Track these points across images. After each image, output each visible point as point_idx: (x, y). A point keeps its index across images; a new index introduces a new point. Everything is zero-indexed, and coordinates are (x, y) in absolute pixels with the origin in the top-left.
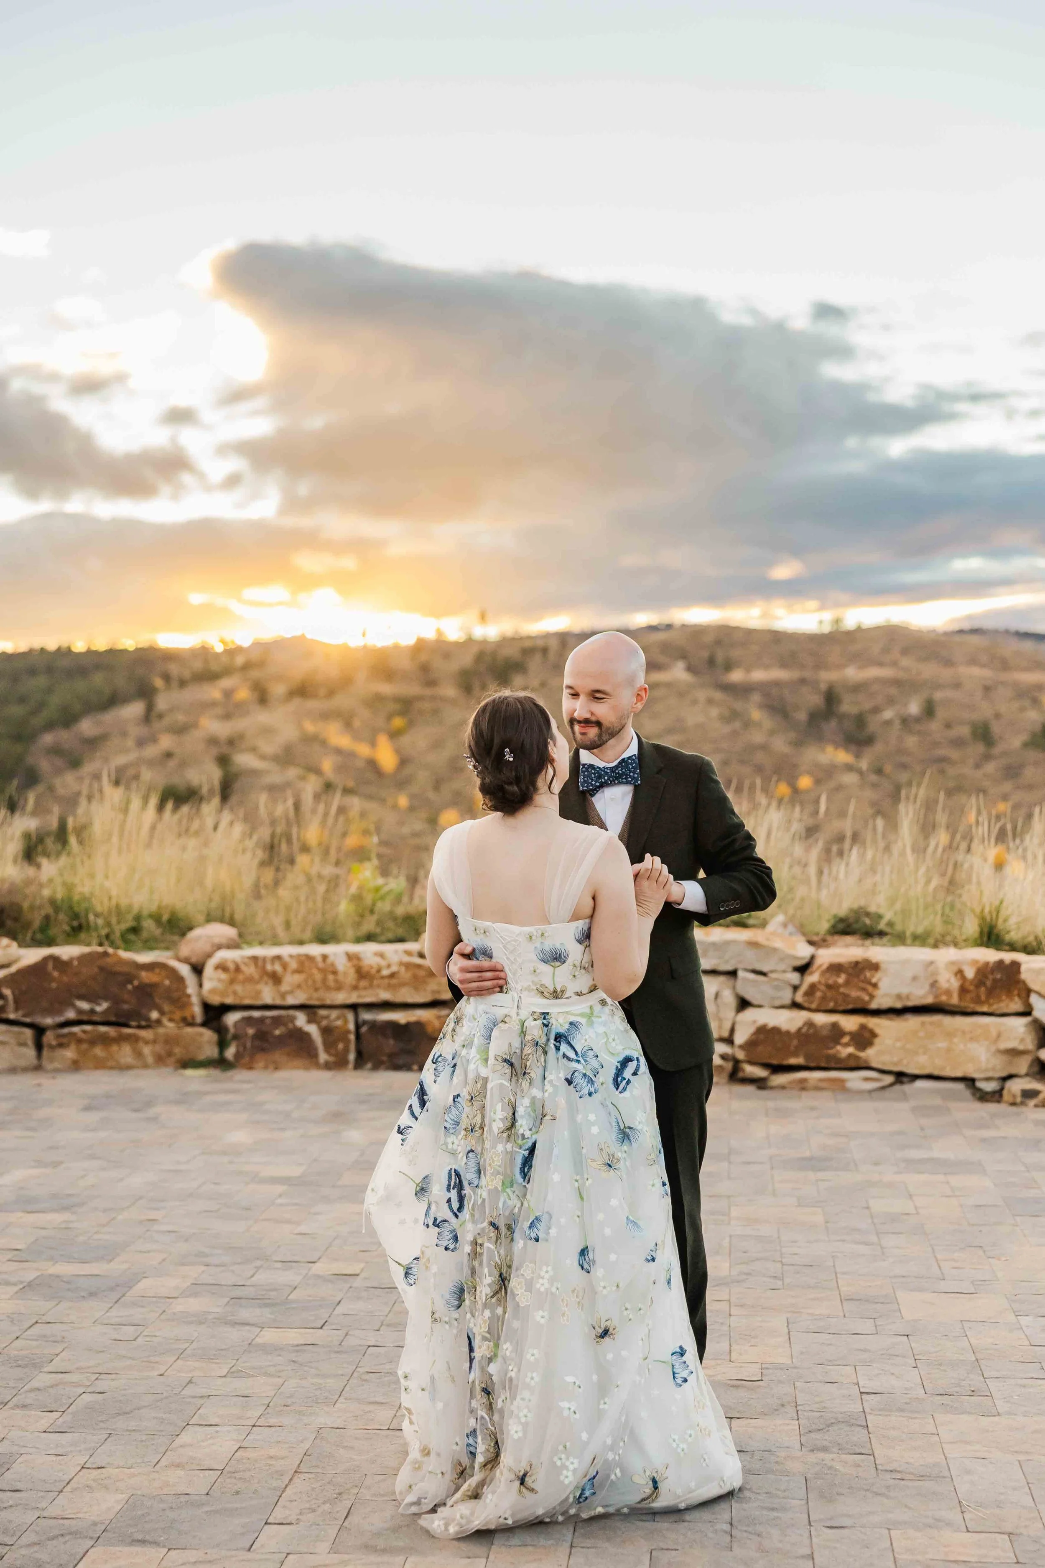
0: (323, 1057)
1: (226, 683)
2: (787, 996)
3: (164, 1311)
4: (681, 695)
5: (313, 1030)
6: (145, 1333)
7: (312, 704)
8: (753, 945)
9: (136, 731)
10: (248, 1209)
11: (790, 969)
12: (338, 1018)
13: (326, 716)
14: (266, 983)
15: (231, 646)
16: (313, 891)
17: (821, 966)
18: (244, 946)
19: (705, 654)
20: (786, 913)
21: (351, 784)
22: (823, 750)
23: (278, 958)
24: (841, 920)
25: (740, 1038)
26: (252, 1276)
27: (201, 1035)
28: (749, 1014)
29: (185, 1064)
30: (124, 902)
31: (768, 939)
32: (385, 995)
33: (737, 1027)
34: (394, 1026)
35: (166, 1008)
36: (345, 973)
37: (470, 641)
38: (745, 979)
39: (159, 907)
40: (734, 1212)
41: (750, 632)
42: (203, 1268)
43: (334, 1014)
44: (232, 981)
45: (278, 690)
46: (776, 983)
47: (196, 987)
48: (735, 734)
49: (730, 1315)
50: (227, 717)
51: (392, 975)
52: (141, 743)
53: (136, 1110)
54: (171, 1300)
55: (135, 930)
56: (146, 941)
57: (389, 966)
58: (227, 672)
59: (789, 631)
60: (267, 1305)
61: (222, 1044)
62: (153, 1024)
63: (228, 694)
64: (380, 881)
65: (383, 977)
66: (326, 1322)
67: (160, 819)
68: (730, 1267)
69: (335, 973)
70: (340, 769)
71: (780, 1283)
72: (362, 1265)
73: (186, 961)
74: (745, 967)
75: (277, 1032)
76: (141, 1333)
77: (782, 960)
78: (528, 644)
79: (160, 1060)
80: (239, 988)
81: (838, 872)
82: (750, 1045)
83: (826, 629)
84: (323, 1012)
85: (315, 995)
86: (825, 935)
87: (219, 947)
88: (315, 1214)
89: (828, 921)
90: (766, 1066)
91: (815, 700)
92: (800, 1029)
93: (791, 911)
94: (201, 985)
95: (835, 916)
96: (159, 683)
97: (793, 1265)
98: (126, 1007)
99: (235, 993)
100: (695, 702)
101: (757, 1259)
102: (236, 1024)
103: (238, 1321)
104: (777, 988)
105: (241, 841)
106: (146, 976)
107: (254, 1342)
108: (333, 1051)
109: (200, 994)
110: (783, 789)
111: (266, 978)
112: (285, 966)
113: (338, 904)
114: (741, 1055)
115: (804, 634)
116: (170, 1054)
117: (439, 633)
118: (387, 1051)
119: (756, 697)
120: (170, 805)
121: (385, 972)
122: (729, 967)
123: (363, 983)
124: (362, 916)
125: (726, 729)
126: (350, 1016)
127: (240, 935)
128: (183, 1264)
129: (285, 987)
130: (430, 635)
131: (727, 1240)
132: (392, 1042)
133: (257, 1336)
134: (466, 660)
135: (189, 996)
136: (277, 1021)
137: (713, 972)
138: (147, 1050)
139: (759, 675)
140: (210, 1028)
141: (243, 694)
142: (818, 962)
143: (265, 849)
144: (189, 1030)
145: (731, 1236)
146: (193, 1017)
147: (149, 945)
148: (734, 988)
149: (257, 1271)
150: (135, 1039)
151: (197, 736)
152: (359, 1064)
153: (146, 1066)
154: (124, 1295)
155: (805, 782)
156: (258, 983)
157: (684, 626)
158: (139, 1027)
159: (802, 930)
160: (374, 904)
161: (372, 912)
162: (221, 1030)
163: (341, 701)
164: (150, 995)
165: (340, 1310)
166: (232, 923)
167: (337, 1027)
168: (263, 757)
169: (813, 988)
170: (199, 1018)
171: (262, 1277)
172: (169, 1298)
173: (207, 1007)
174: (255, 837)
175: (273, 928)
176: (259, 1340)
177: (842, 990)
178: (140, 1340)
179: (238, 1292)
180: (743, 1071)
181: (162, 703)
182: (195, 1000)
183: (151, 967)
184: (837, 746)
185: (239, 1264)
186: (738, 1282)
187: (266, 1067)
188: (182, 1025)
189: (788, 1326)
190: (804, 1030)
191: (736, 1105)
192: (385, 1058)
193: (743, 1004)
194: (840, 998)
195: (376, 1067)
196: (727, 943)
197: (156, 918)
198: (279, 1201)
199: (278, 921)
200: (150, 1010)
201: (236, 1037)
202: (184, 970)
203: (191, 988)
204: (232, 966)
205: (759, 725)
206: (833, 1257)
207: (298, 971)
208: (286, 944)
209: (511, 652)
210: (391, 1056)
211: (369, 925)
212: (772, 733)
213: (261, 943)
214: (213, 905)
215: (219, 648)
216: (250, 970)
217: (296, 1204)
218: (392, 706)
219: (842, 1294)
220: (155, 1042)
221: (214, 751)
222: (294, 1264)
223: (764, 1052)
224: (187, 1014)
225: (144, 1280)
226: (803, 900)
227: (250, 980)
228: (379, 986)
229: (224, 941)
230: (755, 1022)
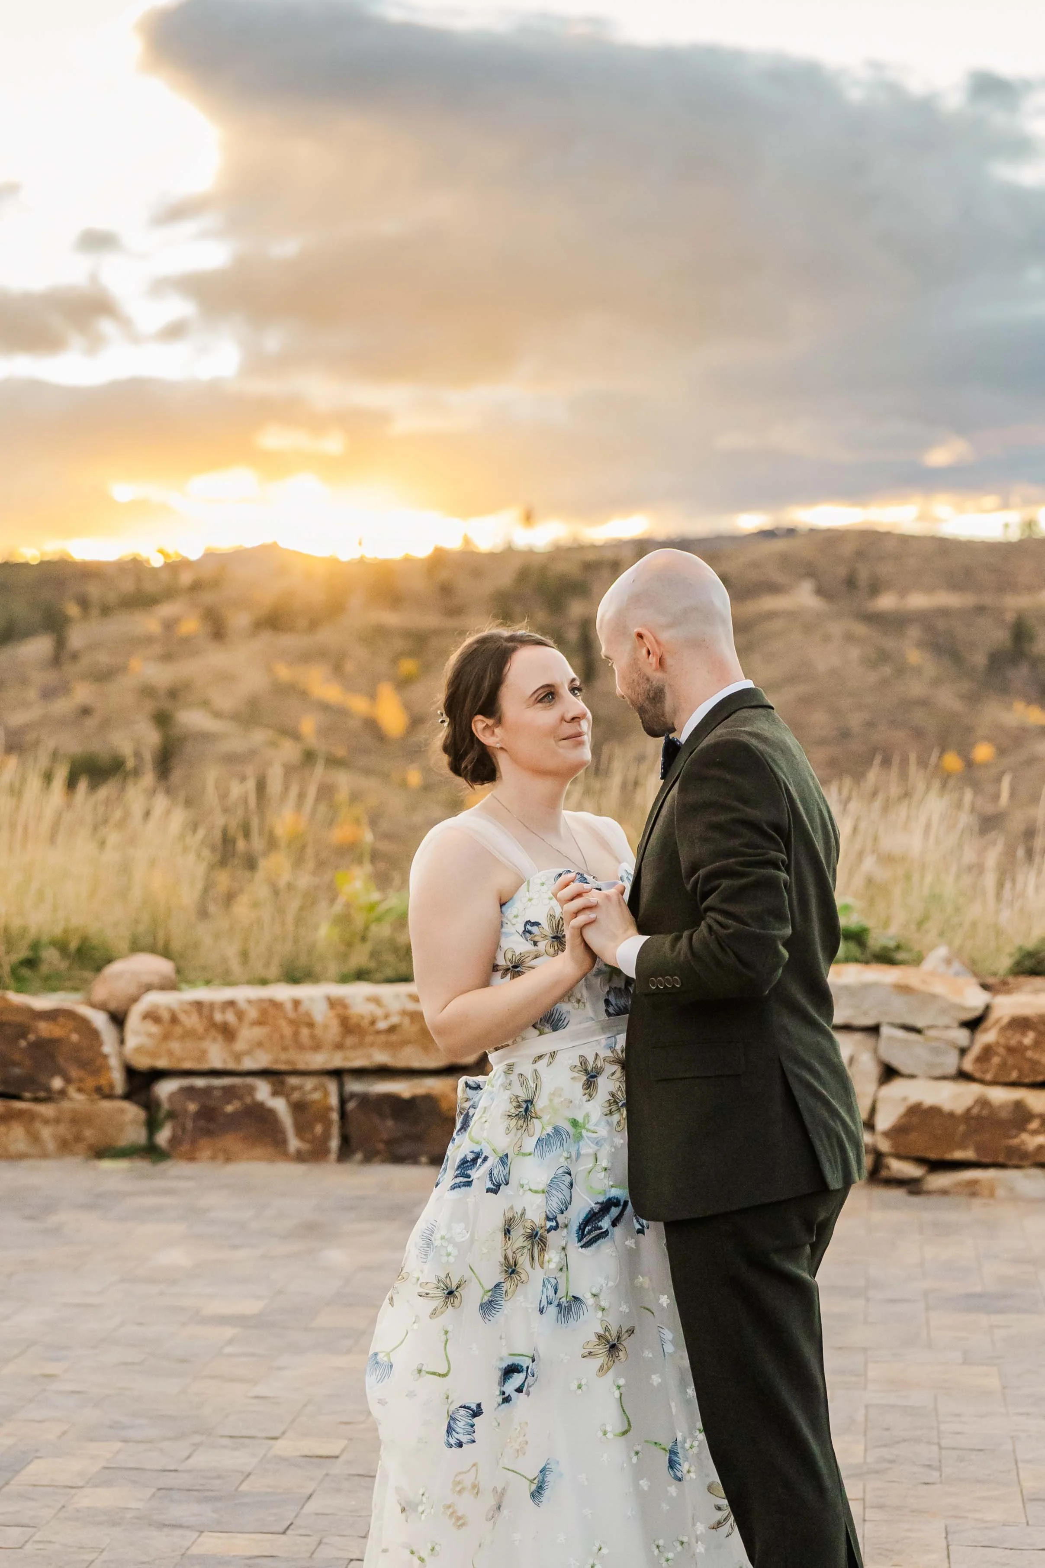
0: (294, 1144)
1: (167, 610)
2: (950, 1063)
3: (64, 1507)
4: (808, 628)
5: (279, 1105)
6: (36, 1538)
7: (287, 641)
8: (904, 989)
9: (40, 677)
10: (183, 1361)
11: (956, 1024)
12: (315, 1089)
13: (306, 657)
14: (215, 1039)
15: (174, 558)
16: (280, 910)
17: (997, 1021)
18: (183, 986)
19: (842, 571)
20: (950, 944)
21: (340, 752)
22: (1009, 708)
23: (231, 1004)
24: (1030, 955)
25: (884, 1122)
26: (189, 1457)
27: (122, 1111)
28: (897, 1089)
29: (103, 1152)
30: (16, 923)
31: (924, 982)
32: (381, 1058)
33: (880, 1107)
34: (393, 1100)
35: (74, 1073)
36: (326, 1027)
37: (509, 551)
38: (891, 1038)
39: (66, 931)
40: (871, 1374)
41: (905, 540)
42: (119, 1445)
43: (309, 1083)
44: (166, 1037)
45: (240, 620)
46: (934, 1044)
47: (116, 1046)
48: (884, 683)
49: (864, 1520)
50: (168, 657)
51: (392, 1029)
52: (48, 694)
53: (31, 1218)
54: (73, 1491)
55: (31, 963)
56: (47, 979)
57: (387, 1016)
58: (169, 593)
59: (962, 538)
60: (207, 1500)
61: (152, 1125)
62: (56, 1096)
63: (169, 625)
64: (376, 896)
65: (378, 1032)
66: (292, 1524)
67: (69, 805)
68: (866, 1450)
69: (311, 1025)
70: (324, 731)
71: (936, 1474)
72: (343, 1443)
73: (101, 1007)
74: (891, 1021)
75: (229, 1108)
76: (31, 1537)
77: (944, 1011)
78: (591, 557)
79: (65, 1147)
80: (175, 1046)
81: (1025, 885)
82: (897, 1132)
83: (1014, 535)
84: (293, 1081)
85: (284, 1056)
86: (1005, 975)
87: (149, 988)
88: (280, 1368)
89: (1011, 955)
90: (920, 1161)
91: (1000, 636)
92: (969, 1110)
93: (957, 942)
94: (122, 1042)
95: (1020, 949)
96: (73, 610)
97: (954, 1449)
98: (17, 1071)
99: (170, 1053)
100: (827, 638)
101: (904, 1440)
102: (172, 1096)
103: (167, 1523)
104: (936, 1051)
105: (182, 837)
106: (44, 1029)
107: (189, 1552)
108: (308, 1136)
109: (121, 1054)
110: (952, 761)
111: (213, 1033)
112: (240, 1015)
113: (316, 927)
114: (885, 1146)
115: (983, 543)
116: (78, 1139)
117: (467, 541)
118: (385, 1136)
119: (914, 632)
120: (83, 785)
121: (382, 1025)
122: (869, 1021)
123: (350, 1041)
124: (349, 945)
125: (872, 677)
126: (332, 1087)
127: (178, 971)
128: (91, 1440)
129: (240, 1045)
130: (453, 544)
131: (863, 1411)
132: (390, 1123)
133: (193, 1543)
134: (505, 579)
135: (105, 1057)
136: (230, 1093)
137: (847, 1028)
138: (46, 1133)
139: (918, 601)
140: (138, 1103)
141: (191, 625)
142: (994, 1016)
143: (213, 849)
144: (106, 1105)
145: (867, 1407)
146: (112, 1086)
147: (51, 984)
148: (875, 1051)
149: (194, 1451)
150: (27, 1118)
151: (127, 683)
152: (346, 1152)
153: (44, 1155)
154: (7, 1483)
155: (983, 752)
156: (201, 1038)
157: (813, 531)
158: (36, 1100)
159: (973, 968)
160: (367, 928)
161: (364, 939)
162: (150, 1106)
163: (328, 636)
164: (52, 1057)
165: (310, 1507)
166: (166, 954)
167: (314, 1102)
168: (218, 715)
169: (987, 1052)
170: (120, 1087)
171: (203, 1460)
172: (71, 1487)
173: (131, 1072)
174: (201, 832)
175: (224, 960)
176: (195, 1550)
177: (1029, 1054)
178: (28, 1546)
179: (169, 1480)
180: (888, 1168)
181: (77, 638)
182: (114, 1062)
183: (52, 1015)
184: (1029, 702)
185: (169, 1439)
186: (877, 1472)
187: (213, 1158)
188: (96, 1097)
189: (946, 1538)
190: (975, 1111)
191: (878, 1216)
192: (381, 1146)
193: (889, 1073)
194: (1026, 1067)
195: (368, 1159)
196: (866, 987)
197: (61, 946)
198: (228, 1350)
199: (231, 951)
200: (53, 1076)
201: (172, 1115)
202: (99, 1020)
203: (109, 1046)
204: (166, 1016)
205: (918, 671)
206: (1012, 1437)
207: (260, 1023)
208: (243, 984)
209: (568, 567)
210: (389, 1143)
211: (360, 958)
212: (936, 682)
213: (208, 982)
214: (141, 928)
215: (157, 562)
216: (192, 1021)
217: (253, 1355)
218: (399, 644)
219: (1024, 1492)
220: (57, 1121)
221: (149, 706)
222: (247, 1441)
223: (919, 1143)
224: (103, 1082)
225: (37, 1461)
226: (974, 925)
227: (189, 1034)
228: (372, 1045)
229: (156, 980)
230: (905, 1099)
